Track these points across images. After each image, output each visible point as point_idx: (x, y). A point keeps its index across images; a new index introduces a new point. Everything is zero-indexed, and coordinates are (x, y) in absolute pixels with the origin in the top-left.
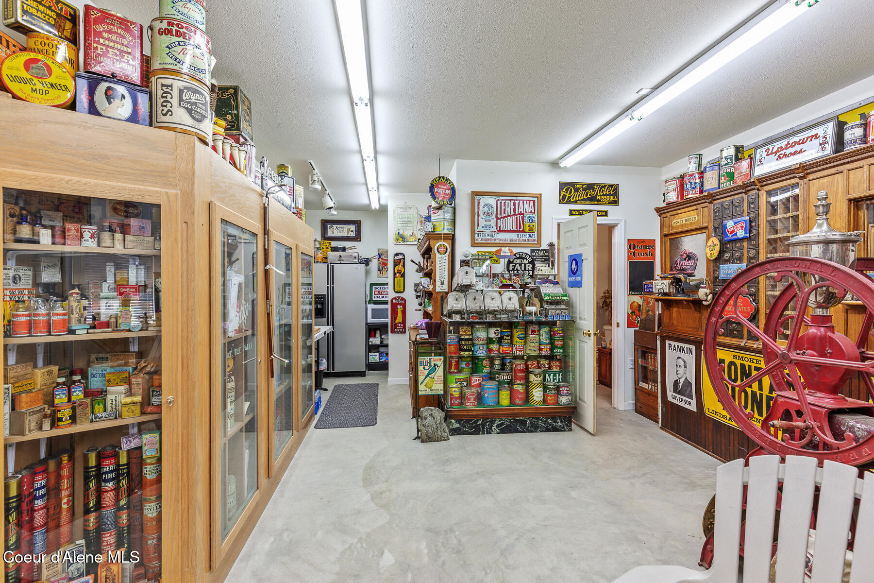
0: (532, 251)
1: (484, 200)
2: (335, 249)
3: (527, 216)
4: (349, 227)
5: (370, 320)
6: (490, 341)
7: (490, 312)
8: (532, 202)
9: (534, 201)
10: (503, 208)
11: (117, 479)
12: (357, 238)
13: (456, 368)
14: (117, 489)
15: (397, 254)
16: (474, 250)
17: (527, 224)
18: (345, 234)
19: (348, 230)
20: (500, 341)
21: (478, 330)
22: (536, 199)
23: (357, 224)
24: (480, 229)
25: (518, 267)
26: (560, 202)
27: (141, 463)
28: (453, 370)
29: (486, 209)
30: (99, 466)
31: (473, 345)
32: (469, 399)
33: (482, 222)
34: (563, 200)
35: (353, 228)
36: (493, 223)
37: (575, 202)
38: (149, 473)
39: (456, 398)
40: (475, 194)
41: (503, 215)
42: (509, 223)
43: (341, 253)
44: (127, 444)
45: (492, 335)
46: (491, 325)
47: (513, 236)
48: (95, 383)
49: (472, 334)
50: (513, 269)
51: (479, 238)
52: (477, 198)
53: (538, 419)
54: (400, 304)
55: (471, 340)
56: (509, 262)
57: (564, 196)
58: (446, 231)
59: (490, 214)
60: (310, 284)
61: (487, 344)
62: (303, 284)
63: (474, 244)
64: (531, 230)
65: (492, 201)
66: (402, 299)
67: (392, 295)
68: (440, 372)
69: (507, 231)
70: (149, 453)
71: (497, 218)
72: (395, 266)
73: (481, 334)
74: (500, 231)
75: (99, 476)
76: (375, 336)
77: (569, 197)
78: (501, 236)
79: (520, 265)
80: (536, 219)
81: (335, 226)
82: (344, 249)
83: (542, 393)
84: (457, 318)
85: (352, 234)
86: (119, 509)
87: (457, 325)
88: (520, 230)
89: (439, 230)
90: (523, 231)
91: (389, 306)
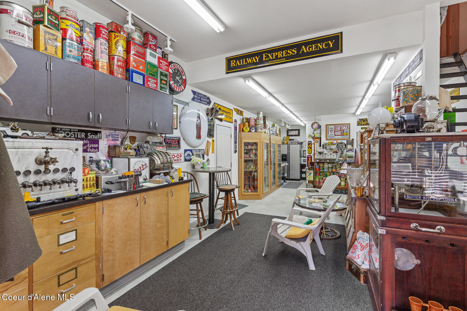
0: (347, 141)
1: (330, 127)
2: (290, 140)
3: (345, 131)
4: (296, 131)
5: (302, 163)
6: (329, 168)
7: (328, 159)
8: (347, 126)
9: (348, 126)
10: (336, 128)
11: (252, 178)
12: (299, 135)
13: (319, 174)
14: (252, 180)
15: (309, 142)
16: (327, 142)
17: (345, 133)
18: (295, 134)
19: (296, 132)
20: (332, 168)
21: (325, 164)
22: (348, 125)
23: (299, 130)
24: (329, 135)
25: (340, 146)
26: (358, 125)
27: (255, 176)
28: (318, 175)
29: (331, 129)
30: (250, 176)
31: (324, 169)
32: (321, 183)
33: (329, 133)
34: (358, 124)
35: (297, 132)
36: (333, 133)
37: (364, 125)
38: (256, 178)
39: (317, 182)
40: (327, 125)
41: (336, 131)
42: (339, 133)
43: (292, 141)
44: (253, 174)
45: (330, 166)
46: (329, 163)
47: (340, 137)
48: (250, 165)
49: (323, 165)
50: (339, 147)
51: (329, 138)
52: (328, 126)
53: (343, 190)
54: (310, 157)
55: (323, 167)
56: (337, 145)
57: (359, 123)
58: (318, 136)
59: (332, 131)
60: (280, 151)
61: (328, 169)
62: (278, 151)
63: (327, 140)
64: (347, 135)
65: (333, 127)
66: (311, 156)
67: (307, 154)
68: (312, 175)
69: (338, 135)
70: (256, 175)
71: (335, 132)
72: (308, 145)
73: (326, 165)
74: (335, 135)
75: (250, 177)
76: (304, 169)
77: (361, 123)
78: (336, 137)
79: (341, 146)
80: (348, 131)
81: (291, 131)
82: (293, 140)
83: (344, 183)
84: (318, 161)
85: (297, 134)
86: (252, 182)
87: (318, 163)
88: (342, 135)
89: (316, 136)
90: (344, 135)
91: (306, 158)
